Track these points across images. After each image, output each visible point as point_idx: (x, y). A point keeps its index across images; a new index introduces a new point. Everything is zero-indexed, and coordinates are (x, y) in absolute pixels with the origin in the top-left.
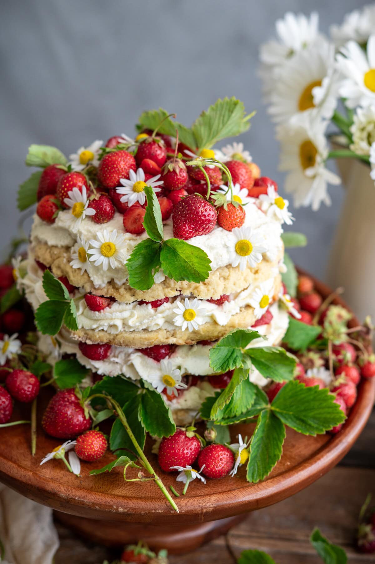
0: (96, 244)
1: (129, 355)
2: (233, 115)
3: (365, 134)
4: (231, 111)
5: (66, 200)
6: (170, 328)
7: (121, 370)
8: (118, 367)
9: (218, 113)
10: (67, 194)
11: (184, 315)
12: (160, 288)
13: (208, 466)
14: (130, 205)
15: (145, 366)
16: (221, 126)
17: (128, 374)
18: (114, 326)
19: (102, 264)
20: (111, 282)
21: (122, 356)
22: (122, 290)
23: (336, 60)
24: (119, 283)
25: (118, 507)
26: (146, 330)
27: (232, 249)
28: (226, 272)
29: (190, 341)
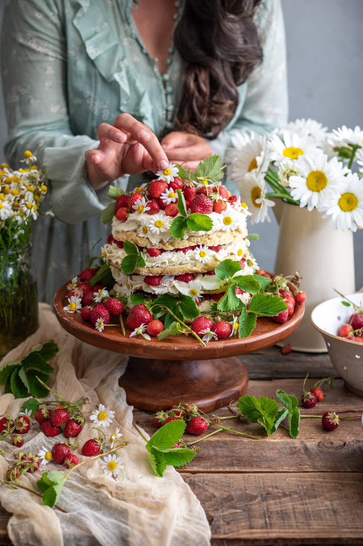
0: (152, 222)
1: (172, 282)
2: (216, 163)
3: (286, 176)
4: (215, 161)
5: (133, 207)
6: (193, 262)
7: (168, 290)
8: (166, 288)
9: (208, 163)
10: (134, 203)
11: (200, 254)
12: (187, 241)
13: (218, 329)
14: (168, 204)
15: (181, 286)
16: (210, 169)
17: (172, 291)
18: (164, 263)
19: (156, 232)
20: (161, 242)
21: (168, 282)
22: (167, 245)
23: (267, 144)
24: (165, 241)
25: (174, 347)
26: (181, 264)
27: (222, 221)
28: (219, 234)
29: (203, 270)
